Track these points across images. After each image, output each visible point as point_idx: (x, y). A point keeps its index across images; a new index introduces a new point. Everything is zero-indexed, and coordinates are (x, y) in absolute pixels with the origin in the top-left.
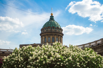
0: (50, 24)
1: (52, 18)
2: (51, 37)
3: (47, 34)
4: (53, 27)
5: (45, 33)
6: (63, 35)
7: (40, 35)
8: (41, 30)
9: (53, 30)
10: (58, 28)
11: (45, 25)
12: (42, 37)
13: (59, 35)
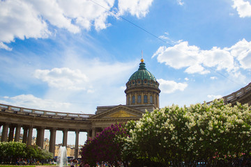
0: (140, 74)
1: (142, 66)
2: (142, 95)
3: (136, 90)
4: (146, 80)
5: (133, 88)
6: (160, 91)
7: (125, 92)
8: (127, 85)
9: (145, 84)
10: (152, 81)
11: (133, 76)
12: (127, 95)
13: (154, 92)
